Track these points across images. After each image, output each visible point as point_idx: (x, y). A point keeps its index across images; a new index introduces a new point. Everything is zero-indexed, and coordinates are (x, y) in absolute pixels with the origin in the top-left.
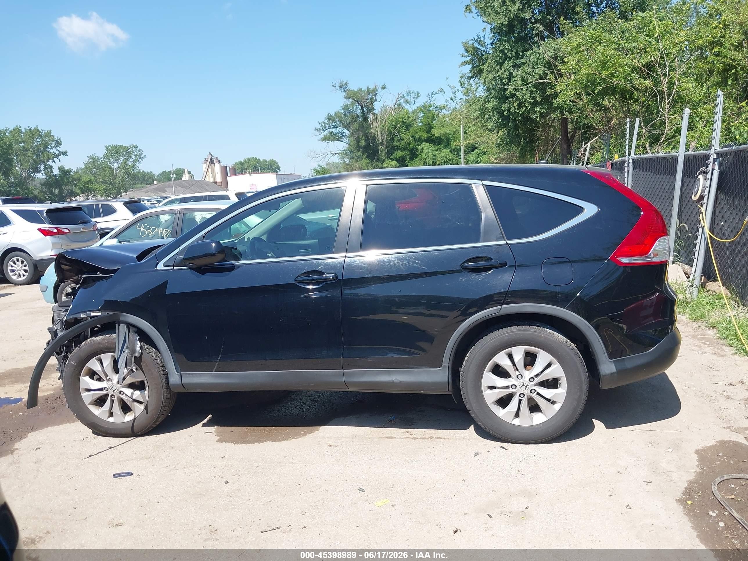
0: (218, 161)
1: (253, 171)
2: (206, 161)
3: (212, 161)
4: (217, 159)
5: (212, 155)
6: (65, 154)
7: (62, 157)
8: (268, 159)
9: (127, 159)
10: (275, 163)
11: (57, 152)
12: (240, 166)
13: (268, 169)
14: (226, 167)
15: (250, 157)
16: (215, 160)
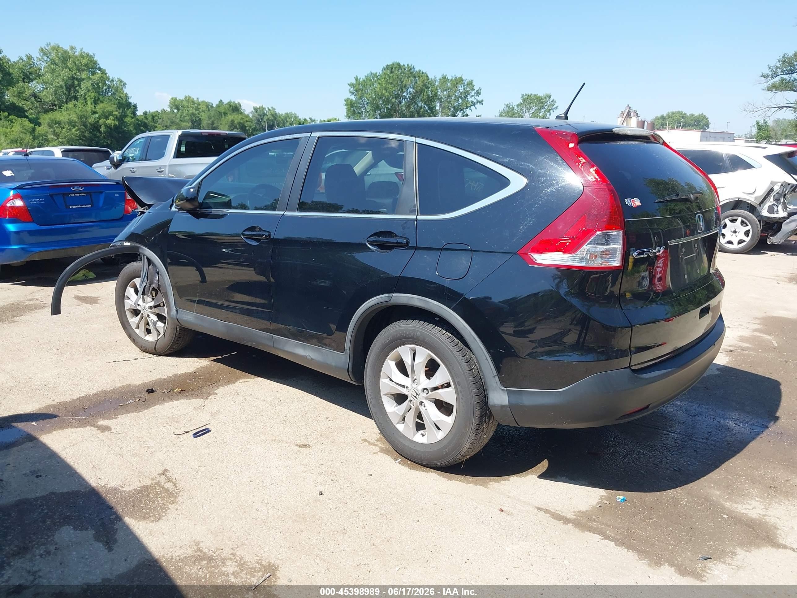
0: (636, 114)
1: (673, 128)
2: (622, 114)
3: (629, 115)
4: (636, 112)
5: (630, 108)
6: (481, 102)
7: (478, 106)
8: (696, 114)
9: (540, 109)
10: (705, 118)
11: (475, 101)
12: (660, 121)
13: (694, 125)
14: (644, 122)
15: (674, 111)
16: (632, 114)
